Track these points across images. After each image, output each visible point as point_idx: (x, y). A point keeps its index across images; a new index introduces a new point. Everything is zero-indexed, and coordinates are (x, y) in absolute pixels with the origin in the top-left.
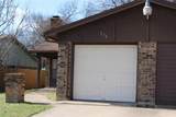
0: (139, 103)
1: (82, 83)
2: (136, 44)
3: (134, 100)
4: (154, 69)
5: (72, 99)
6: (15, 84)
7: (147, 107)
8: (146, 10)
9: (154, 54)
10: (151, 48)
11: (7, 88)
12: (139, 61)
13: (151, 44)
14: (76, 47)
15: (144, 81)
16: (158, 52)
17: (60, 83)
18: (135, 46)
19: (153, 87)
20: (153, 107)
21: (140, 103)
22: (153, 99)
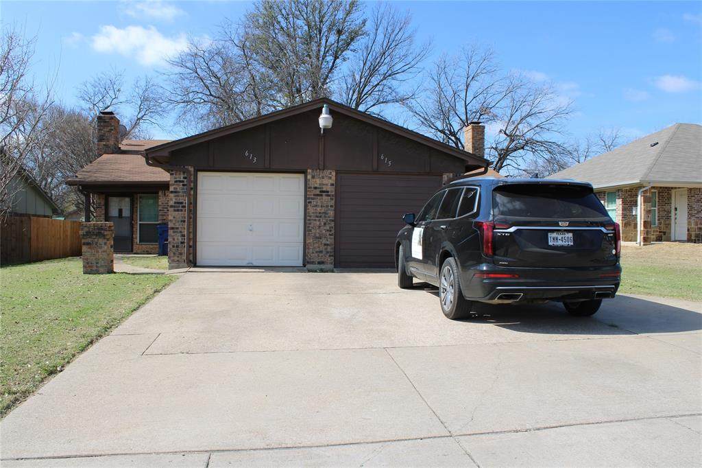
0: (308, 264)
1: (209, 241)
2: (304, 172)
3: (300, 263)
4: (331, 213)
5: (195, 266)
6: (101, 241)
7: (322, 271)
8: (324, 120)
9: (331, 189)
10: (327, 180)
11: (84, 248)
12: (307, 201)
13: (327, 172)
14: (201, 175)
15: (316, 232)
16: (337, 185)
17: (174, 238)
18: (301, 176)
19: (331, 241)
20: (333, 271)
21: (309, 266)
22: (330, 259)
